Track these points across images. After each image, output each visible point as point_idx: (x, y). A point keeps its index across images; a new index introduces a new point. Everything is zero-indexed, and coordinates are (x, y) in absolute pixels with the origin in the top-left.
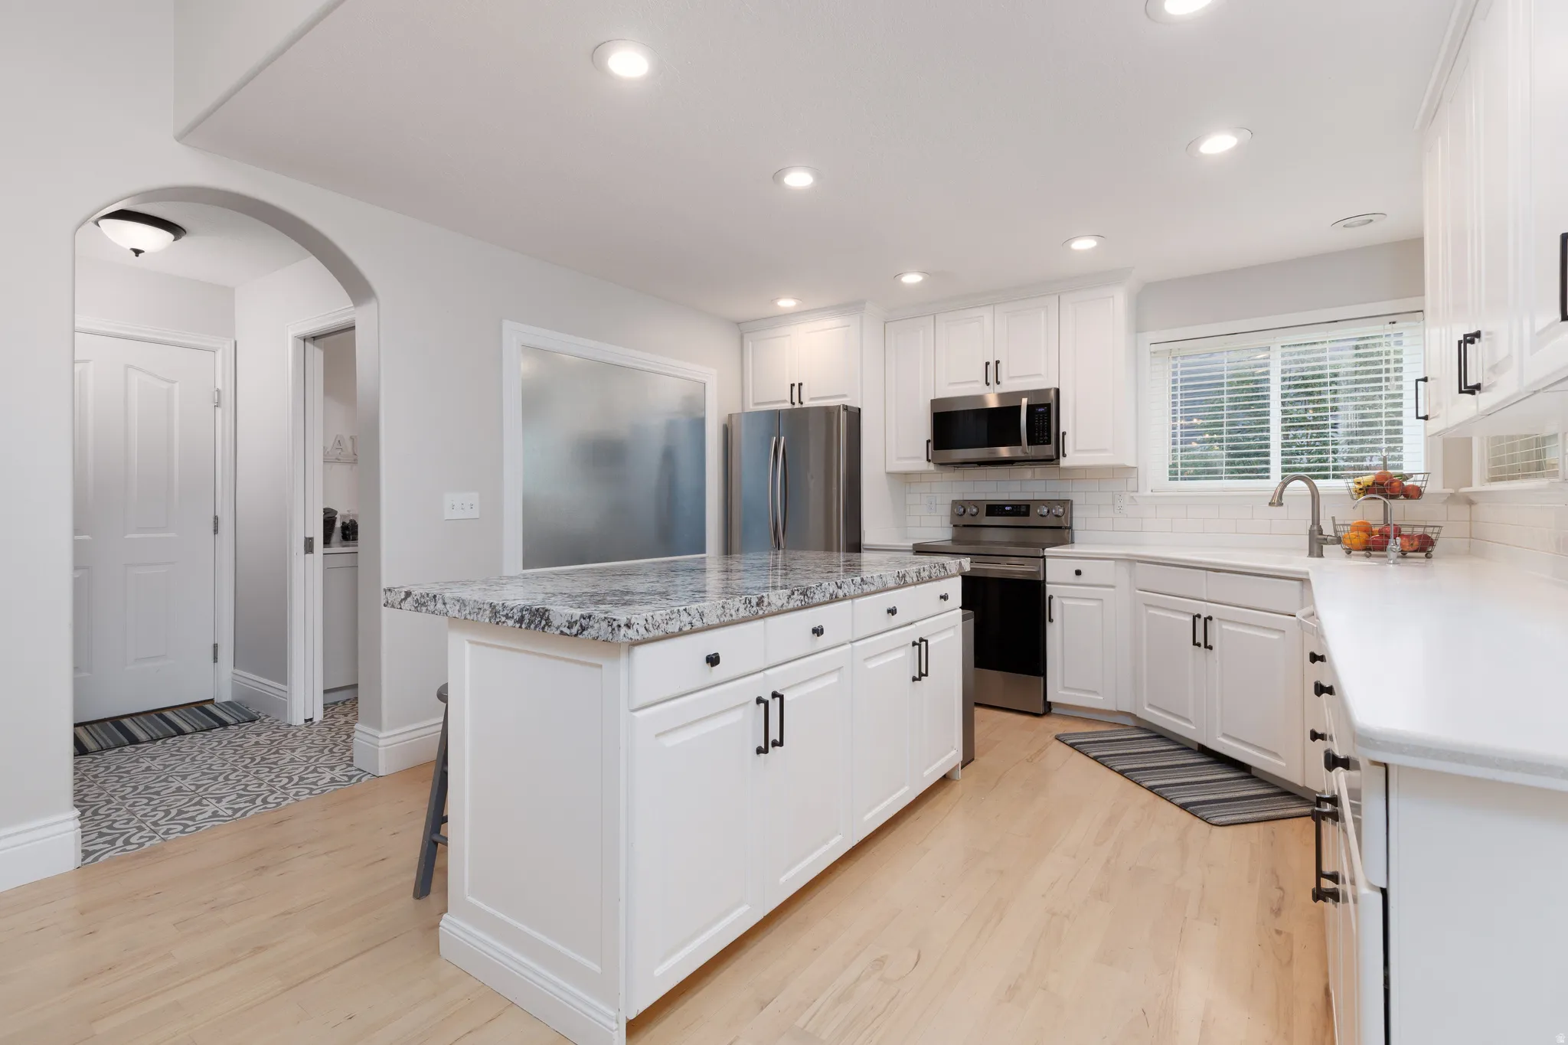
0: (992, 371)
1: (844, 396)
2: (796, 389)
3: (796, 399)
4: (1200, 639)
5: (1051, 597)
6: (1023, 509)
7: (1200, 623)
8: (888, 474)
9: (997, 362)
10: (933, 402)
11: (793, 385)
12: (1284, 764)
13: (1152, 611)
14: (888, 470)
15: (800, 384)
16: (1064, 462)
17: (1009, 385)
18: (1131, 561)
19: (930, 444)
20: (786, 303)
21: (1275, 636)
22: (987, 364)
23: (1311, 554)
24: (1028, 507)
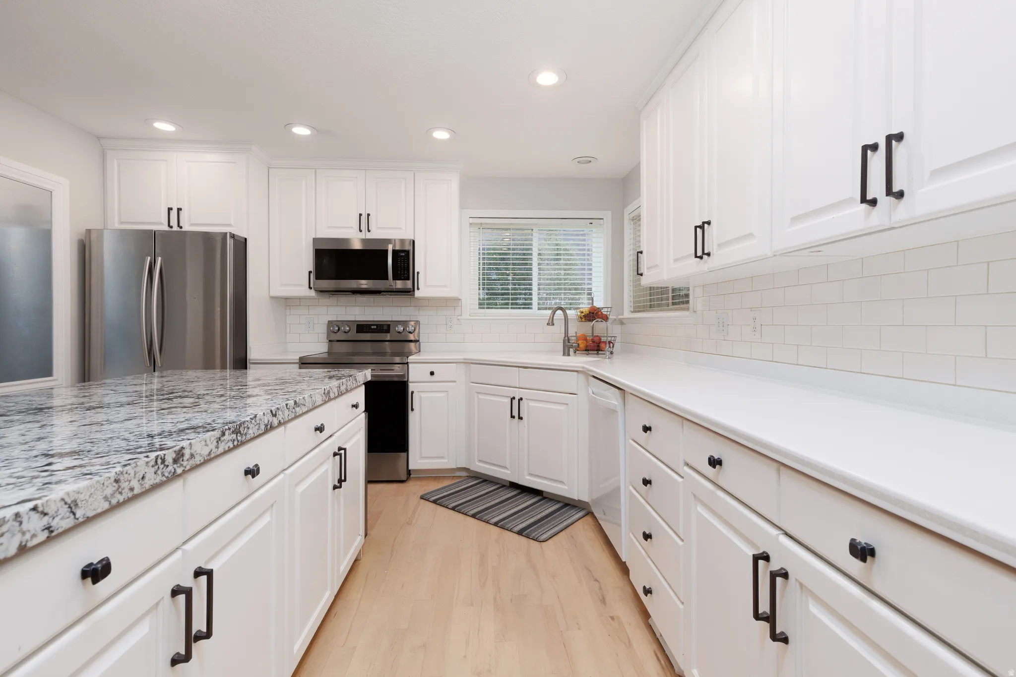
0: (365, 220)
1: (230, 225)
2: (174, 214)
3: (174, 222)
4: (515, 413)
5: (412, 393)
6: (385, 328)
7: (516, 402)
8: (272, 298)
9: (368, 215)
10: (315, 240)
11: (170, 209)
12: (567, 488)
13: (481, 397)
14: (273, 294)
15: (179, 210)
16: (417, 294)
17: (376, 234)
18: (468, 363)
19: (312, 275)
20: (164, 127)
21: (562, 408)
22: (360, 215)
23: (564, 355)
24: (389, 326)
